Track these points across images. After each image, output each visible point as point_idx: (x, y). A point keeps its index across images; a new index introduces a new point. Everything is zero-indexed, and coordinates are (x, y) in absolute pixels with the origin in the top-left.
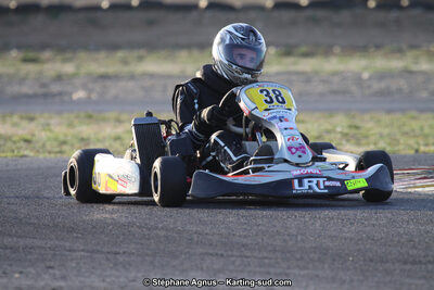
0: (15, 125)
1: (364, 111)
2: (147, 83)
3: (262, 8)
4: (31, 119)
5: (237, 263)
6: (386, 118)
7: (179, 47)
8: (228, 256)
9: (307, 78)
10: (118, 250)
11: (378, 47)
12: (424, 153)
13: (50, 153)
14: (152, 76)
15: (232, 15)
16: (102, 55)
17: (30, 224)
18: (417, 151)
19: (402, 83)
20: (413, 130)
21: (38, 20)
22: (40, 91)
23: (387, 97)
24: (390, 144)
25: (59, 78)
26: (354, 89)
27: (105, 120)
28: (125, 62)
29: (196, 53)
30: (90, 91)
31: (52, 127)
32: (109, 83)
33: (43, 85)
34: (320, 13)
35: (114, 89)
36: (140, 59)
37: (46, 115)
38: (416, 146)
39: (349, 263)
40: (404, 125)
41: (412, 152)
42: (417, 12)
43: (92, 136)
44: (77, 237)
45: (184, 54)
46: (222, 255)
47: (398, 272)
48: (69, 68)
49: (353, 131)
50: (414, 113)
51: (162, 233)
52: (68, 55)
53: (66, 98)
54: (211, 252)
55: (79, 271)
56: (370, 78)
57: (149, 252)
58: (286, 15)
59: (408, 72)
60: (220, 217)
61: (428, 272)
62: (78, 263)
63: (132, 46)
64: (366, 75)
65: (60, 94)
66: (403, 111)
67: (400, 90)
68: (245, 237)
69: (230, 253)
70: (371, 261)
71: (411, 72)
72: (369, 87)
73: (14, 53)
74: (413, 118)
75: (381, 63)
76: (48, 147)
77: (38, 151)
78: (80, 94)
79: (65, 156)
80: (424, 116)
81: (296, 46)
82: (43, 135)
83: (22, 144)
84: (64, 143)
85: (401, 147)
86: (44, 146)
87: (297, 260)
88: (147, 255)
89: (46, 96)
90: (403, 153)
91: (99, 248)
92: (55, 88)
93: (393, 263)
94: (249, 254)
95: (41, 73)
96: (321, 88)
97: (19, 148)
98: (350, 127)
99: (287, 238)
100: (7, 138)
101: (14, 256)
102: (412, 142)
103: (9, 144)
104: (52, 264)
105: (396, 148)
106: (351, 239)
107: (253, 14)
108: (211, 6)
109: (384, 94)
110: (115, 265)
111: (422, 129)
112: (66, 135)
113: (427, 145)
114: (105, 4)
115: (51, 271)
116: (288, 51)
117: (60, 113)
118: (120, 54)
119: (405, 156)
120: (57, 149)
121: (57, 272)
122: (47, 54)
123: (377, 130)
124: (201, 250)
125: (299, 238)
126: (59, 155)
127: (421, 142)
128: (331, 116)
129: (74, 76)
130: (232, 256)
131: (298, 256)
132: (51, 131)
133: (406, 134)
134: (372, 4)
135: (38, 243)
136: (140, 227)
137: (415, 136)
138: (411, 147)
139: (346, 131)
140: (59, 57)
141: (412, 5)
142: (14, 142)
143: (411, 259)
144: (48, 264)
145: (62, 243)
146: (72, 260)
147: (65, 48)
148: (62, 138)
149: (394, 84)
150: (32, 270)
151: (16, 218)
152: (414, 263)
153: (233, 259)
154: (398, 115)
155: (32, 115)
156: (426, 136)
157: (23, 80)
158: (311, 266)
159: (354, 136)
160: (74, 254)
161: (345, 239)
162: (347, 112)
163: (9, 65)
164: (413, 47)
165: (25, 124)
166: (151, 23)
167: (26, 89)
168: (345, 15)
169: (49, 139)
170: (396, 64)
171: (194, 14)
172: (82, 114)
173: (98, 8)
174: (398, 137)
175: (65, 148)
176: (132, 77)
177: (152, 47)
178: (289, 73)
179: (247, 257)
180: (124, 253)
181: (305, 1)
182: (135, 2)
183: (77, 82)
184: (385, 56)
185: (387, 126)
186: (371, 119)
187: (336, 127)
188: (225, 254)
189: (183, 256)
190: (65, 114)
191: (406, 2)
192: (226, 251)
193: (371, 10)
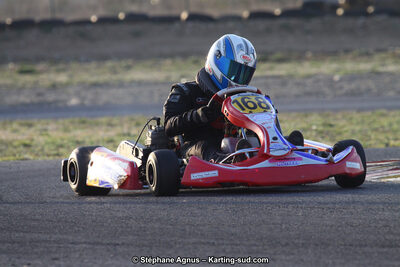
0: (15, 131)
1: (336, 110)
2: (135, 90)
3: (238, 18)
4: (30, 126)
6: (357, 116)
7: (163, 56)
8: (219, 244)
9: (283, 81)
10: (113, 242)
11: (347, 51)
12: (394, 146)
13: (48, 155)
14: (140, 83)
15: (211, 26)
16: (93, 65)
17: (34, 220)
18: (387, 145)
19: (371, 84)
20: (383, 127)
21: (32, 35)
22: (36, 99)
23: (356, 95)
24: (363, 139)
25: (54, 87)
26: (327, 90)
27: (97, 124)
28: (114, 71)
29: (179, 61)
30: (83, 99)
31: (50, 133)
32: (99, 90)
33: (39, 95)
34: (293, 22)
35: (105, 96)
36: (128, 68)
37: (43, 121)
38: (386, 141)
39: (331, 247)
40: (374, 121)
41: (382, 146)
42: (381, 18)
43: (87, 140)
44: (79, 231)
45: (168, 62)
46: (213, 244)
48: (62, 78)
49: (331, 129)
50: (384, 111)
52: (61, 66)
54: (203, 241)
55: (82, 261)
56: (341, 80)
57: (146, 242)
58: (261, 24)
59: (375, 74)
63: (120, 56)
64: (337, 78)
65: (56, 102)
66: (372, 109)
67: (369, 90)
69: (221, 242)
70: (351, 245)
71: (379, 74)
72: (340, 88)
73: (11, 66)
74: (383, 115)
75: (350, 66)
76: (46, 150)
77: (37, 155)
78: (74, 101)
80: (392, 113)
81: (272, 53)
82: (41, 140)
83: (22, 148)
84: (61, 146)
85: (372, 142)
86: (42, 150)
88: (144, 246)
89: (42, 104)
90: (375, 147)
91: (100, 240)
92: (51, 97)
93: (372, 247)
94: (238, 242)
95: (36, 83)
96: (295, 91)
97: (20, 153)
98: (324, 125)
99: (272, 226)
100: (8, 144)
101: (21, 249)
102: (382, 137)
103: (11, 149)
104: (57, 256)
105: (369, 143)
106: (332, 226)
107: (231, 24)
108: (192, 17)
109: (353, 94)
110: (115, 255)
111: (391, 125)
112: (62, 139)
113: (396, 139)
114: (94, 18)
115: (57, 262)
116: (264, 58)
117: (56, 119)
118: (109, 64)
119: (378, 150)
120: (55, 152)
121: (62, 263)
122: (40, 67)
123: (349, 127)
124: (194, 240)
125: (284, 226)
126: (57, 157)
127: (391, 136)
128: (306, 116)
129: (67, 85)
130: (223, 244)
131: (284, 243)
132: (48, 135)
133: (376, 130)
134: (340, 12)
135: (43, 237)
137: (384, 132)
138: (381, 142)
139: (321, 128)
140: (54, 68)
141: (377, 12)
142: (15, 147)
144: (54, 256)
145: (65, 236)
146: (75, 251)
147: (56, 61)
148: (59, 142)
149: (363, 87)
150: (39, 262)
151: (22, 215)
153: (223, 247)
154: (369, 113)
155: (30, 121)
156: (395, 132)
157: (21, 90)
158: (295, 251)
159: (327, 133)
160: (77, 247)
162: (321, 112)
163: (7, 77)
164: (379, 51)
165: (24, 130)
166: (137, 35)
167: (23, 98)
169: (47, 143)
170: (365, 66)
171: (177, 25)
172: (77, 120)
173: (88, 22)
174: (369, 133)
175: (62, 150)
176: (121, 85)
177: (138, 57)
178: (267, 77)
179: (237, 245)
180: (123, 244)
181: (278, 11)
182: (121, 16)
183: (71, 90)
184: (354, 59)
185: (358, 123)
186: (344, 117)
187: (311, 125)
188: (216, 243)
189: (178, 246)
190: (61, 121)
191: (371, 9)
192: (217, 239)
193: (340, 17)
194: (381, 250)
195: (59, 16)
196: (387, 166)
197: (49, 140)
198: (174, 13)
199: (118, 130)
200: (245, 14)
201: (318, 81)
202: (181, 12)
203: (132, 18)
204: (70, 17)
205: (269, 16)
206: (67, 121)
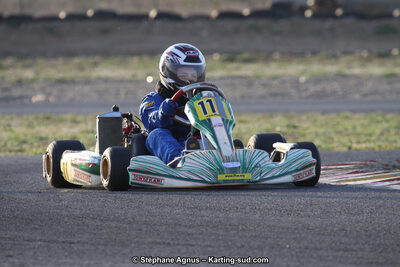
1: (301, 112)
2: (102, 87)
3: (207, 18)
5: (183, 251)
6: (321, 118)
7: (132, 54)
8: (175, 245)
9: (249, 81)
10: (72, 240)
11: (314, 53)
12: (356, 150)
14: (106, 80)
15: (179, 25)
16: (60, 61)
18: (350, 148)
19: (336, 86)
20: (346, 129)
22: (2, 95)
23: (322, 99)
24: (325, 142)
25: (20, 82)
26: (293, 92)
27: (62, 121)
28: (81, 68)
29: (146, 59)
30: (48, 95)
31: (13, 128)
32: (65, 87)
33: (6, 90)
34: (262, 22)
35: (71, 93)
36: (95, 65)
37: (7, 117)
38: (349, 144)
39: (286, 250)
40: (338, 124)
41: (345, 149)
42: (350, 21)
43: (50, 136)
44: (35, 228)
45: (135, 60)
46: (169, 244)
47: (331, 258)
48: (29, 74)
49: (291, 130)
50: (348, 114)
51: (113, 224)
52: (28, 62)
53: (26, 101)
54: (158, 240)
55: (36, 259)
56: (307, 82)
57: (102, 241)
58: (230, 24)
59: (341, 76)
60: (167, 209)
61: (359, 258)
62: (35, 252)
63: (88, 53)
64: (303, 79)
65: (21, 98)
66: (337, 111)
67: (334, 92)
68: (190, 227)
69: (176, 242)
70: (306, 248)
71: (344, 76)
72: (306, 90)
74: (347, 118)
75: (317, 68)
76: (9, 146)
78: (39, 98)
79: (25, 154)
80: (357, 116)
81: (239, 53)
82: (4, 135)
84: (25, 142)
85: (335, 145)
86: (5, 145)
87: (238, 248)
88: (99, 244)
89: (7, 99)
90: (337, 150)
91: (55, 238)
92: (16, 92)
93: (327, 250)
94: (194, 243)
95: (3, 78)
96: (262, 91)
98: (288, 126)
99: (229, 227)
102: (345, 140)
104: (11, 253)
105: (330, 146)
106: (288, 228)
107: (199, 24)
108: (161, 16)
109: (320, 96)
110: (70, 253)
111: (354, 128)
112: (26, 135)
113: (358, 143)
114: (62, 15)
115: (11, 259)
116: (231, 58)
117: (19, 115)
118: (77, 60)
119: (338, 153)
120: (18, 148)
121: (16, 261)
122: (8, 61)
123: (313, 129)
124: (150, 240)
125: (240, 227)
126: (19, 154)
127: (354, 139)
128: (271, 117)
129: (33, 81)
130: (178, 244)
131: (239, 245)
132: (12, 131)
133: (339, 132)
134: (309, 13)
136: (93, 219)
137: (348, 135)
138: (344, 145)
139: (284, 130)
140: (20, 64)
141: (346, 15)
143: (343, 247)
144: (7, 253)
145: (20, 234)
146: (30, 249)
147: (25, 56)
148: (22, 138)
149: (329, 87)
152: (346, 250)
153: (179, 247)
154: (333, 116)
156: (358, 135)
158: (251, 253)
159: (291, 135)
160: (32, 244)
161: (283, 228)
162: (286, 113)
164: (346, 53)
166: (105, 32)
168: (283, 24)
169: (10, 139)
170: (331, 68)
171: (145, 23)
172: (41, 116)
173: (56, 18)
174: (333, 135)
175: (24, 146)
176: (87, 82)
177: (106, 54)
178: (233, 77)
179: (192, 246)
180: (79, 242)
181: (246, 11)
182: (90, 13)
183: (36, 86)
184: (321, 61)
185: (322, 126)
186: (308, 119)
187: (275, 126)
188: (172, 243)
189: (133, 245)
190: (25, 116)
191: (339, 12)
192: (172, 239)
193: (308, 19)
194: (336, 254)
195: (28, 11)
196: (347, 169)
197: (12, 135)
198: (142, 11)
199: (82, 127)
200: (214, 13)
201: (284, 82)
202: (150, 10)
203: (101, 15)
204: (39, 13)
205: (238, 16)
206: (31, 117)
